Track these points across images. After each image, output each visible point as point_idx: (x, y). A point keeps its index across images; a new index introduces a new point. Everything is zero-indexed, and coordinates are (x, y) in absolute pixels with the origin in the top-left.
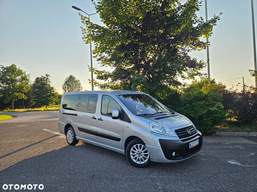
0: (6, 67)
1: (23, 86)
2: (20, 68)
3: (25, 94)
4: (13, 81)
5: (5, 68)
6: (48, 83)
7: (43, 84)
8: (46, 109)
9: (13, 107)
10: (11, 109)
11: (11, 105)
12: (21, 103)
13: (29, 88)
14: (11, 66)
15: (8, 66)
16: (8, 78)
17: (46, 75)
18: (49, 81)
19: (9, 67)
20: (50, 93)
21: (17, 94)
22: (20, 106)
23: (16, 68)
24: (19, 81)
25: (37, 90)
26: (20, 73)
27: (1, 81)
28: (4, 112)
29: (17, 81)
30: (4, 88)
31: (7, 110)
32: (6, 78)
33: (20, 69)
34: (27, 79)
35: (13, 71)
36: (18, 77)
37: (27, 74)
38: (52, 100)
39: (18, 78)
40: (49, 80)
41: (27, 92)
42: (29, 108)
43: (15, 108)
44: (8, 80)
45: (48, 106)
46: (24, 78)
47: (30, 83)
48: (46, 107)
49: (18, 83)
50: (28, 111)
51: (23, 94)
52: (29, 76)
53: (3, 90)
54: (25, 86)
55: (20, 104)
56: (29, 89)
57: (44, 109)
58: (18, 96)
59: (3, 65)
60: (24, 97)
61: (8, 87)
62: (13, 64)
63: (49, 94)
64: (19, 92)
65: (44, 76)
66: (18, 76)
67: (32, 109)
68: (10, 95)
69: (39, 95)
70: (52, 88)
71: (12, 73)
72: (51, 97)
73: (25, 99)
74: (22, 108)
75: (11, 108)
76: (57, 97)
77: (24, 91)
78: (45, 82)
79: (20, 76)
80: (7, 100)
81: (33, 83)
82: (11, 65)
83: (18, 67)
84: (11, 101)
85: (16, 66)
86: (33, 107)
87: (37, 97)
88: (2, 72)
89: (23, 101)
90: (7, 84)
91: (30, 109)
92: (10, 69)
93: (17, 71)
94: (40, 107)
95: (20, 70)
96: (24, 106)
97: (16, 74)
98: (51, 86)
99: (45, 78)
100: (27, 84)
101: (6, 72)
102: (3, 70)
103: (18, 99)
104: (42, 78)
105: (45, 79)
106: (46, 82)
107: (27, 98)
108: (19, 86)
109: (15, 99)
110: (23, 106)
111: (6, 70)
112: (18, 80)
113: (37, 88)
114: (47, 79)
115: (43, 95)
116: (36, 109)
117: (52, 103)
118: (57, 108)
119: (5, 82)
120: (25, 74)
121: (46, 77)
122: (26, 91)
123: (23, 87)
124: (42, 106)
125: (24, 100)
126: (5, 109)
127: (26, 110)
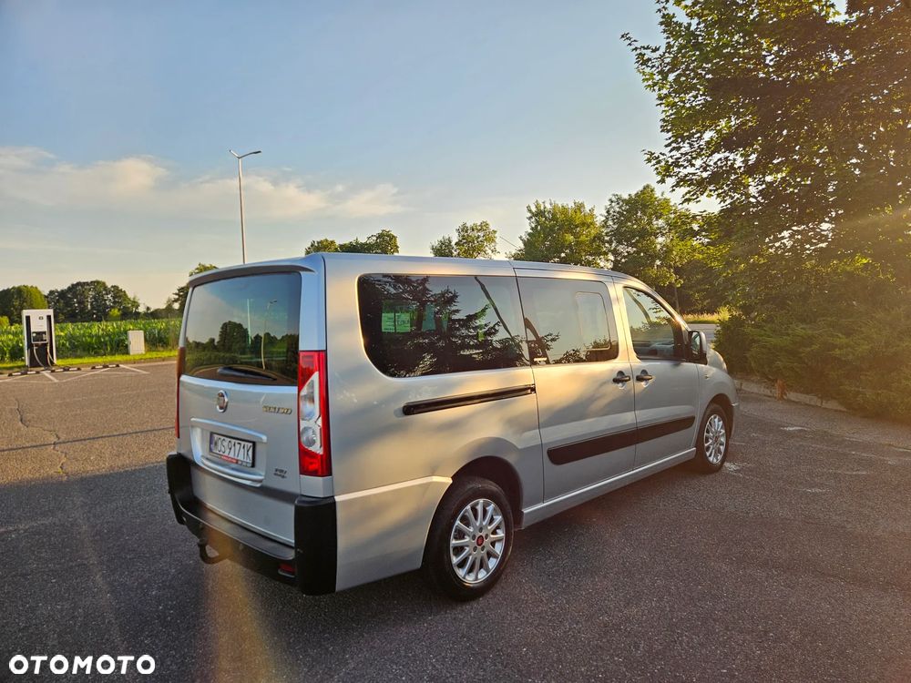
0: (626, 198)
2: (663, 194)
3: (678, 271)
4: (646, 234)
5: (624, 201)
14: (641, 191)
15: (633, 193)
16: (635, 226)
19: (636, 195)
23: (653, 197)
24: (659, 232)
29: (657, 234)
30: (625, 256)
32: (630, 227)
33: (664, 197)
35: (644, 205)
36: (656, 222)
39: (657, 225)
41: (682, 266)
44: (635, 233)
49: (660, 239)
51: (672, 270)
54: (675, 247)
58: (658, 278)
60: (673, 280)
61: (634, 252)
62: (648, 186)
66: (657, 217)
71: (642, 213)
73: (679, 286)
79: (660, 219)
82: (641, 188)
83: (656, 196)
85: (651, 190)
88: (618, 212)
89: (675, 293)
90: (633, 245)
92: (637, 201)
93: (655, 206)
95: (665, 199)
96: (678, 306)
97: (652, 214)
102: (620, 208)
107: (682, 282)
108: (661, 249)
111: (626, 207)
122: (677, 261)
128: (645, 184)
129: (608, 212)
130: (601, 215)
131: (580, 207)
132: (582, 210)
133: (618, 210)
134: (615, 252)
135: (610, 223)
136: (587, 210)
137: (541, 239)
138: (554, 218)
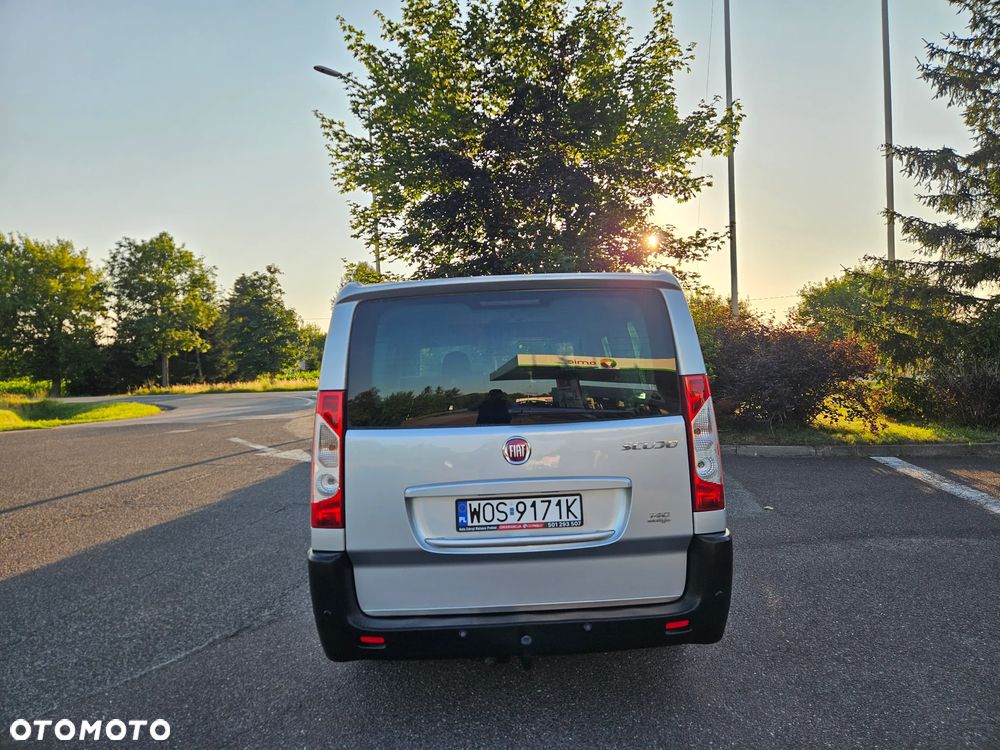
0: (139, 243)
1: (196, 305)
3: (203, 334)
4: (165, 290)
5: (136, 247)
6: (276, 296)
7: (261, 301)
8: (270, 387)
9: (166, 375)
10: (161, 385)
11: (161, 374)
12: (190, 363)
13: (214, 315)
14: (157, 239)
15: (148, 240)
16: (149, 280)
17: (269, 269)
18: (279, 287)
19: (152, 242)
20: (283, 331)
21: (177, 335)
22: (190, 373)
23: (172, 248)
24: (183, 289)
25: (241, 320)
26: (185, 261)
27: (127, 291)
28: (139, 394)
29: (177, 291)
30: (135, 315)
31: (149, 387)
32: (141, 279)
33: (186, 249)
34: (207, 285)
35: (163, 256)
36: (178, 277)
37: (207, 264)
38: (290, 355)
39: (180, 281)
40: (278, 285)
41: (210, 329)
42: (216, 383)
43: (173, 382)
44: (149, 287)
45: (278, 376)
46: (199, 279)
47: (217, 297)
48: (271, 378)
49: (181, 297)
50: (211, 392)
51: (198, 333)
52: (215, 272)
53: (132, 321)
54: (201, 309)
55: (189, 368)
56: (214, 318)
57: (265, 387)
58: (180, 342)
59: (132, 238)
60: (199, 346)
61: (148, 311)
62: (164, 234)
63: (280, 334)
64: (184, 328)
65: (263, 272)
66: (179, 272)
67: (228, 386)
68: (155, 339)
69: (245, 339)
70: (290, 313)
71: (159, 265)
72: (285, 345)
73: (205, 351)
74: (195, 382)
75: (160, 383)
76: (304, 343)
77: (198, 323)
78: (266, 291)
79: (183, 275)
80: (146, 355)
81: (228, 297)
82: (157, 235)
83: (178, 245)
84: (160, 358)
85: (171, 240)
86: (231, 379)
87: (239, 344)
88: (129, 260)
89: (198, 359)
90: (144, 301)
91: (220, 386)
92: (152, 249)
93: (176, 258)
94: (253, 378)
95: (186, 252)
96: (201, 374)
97: (173, 268)
98: (287, 308)
99: (265, 278)
100: (207, 300)
101: (140, 260)
102: (132, 254)
103: (180, 352)
104: (256, 278)
105: (267, 283)
106: (270, 292)
107: (209, 347)
108: (184, 308)
109: (171, 350)
110: (197, 375)
111: (139, 255)
112: (179, 287)
113: (242, 315)
114: (273, 281)
115: (259, 338)
116: (239, 385)
117: (290, 364)
118: (306, 384)
119: (138, 295)
120: (200, 266)
121: (268, 275)
122: (205, 324)
123: (197, 311)
124: (259, 376)
125: (201, 353)
126: (140, 384)
127: (206, 387)
128: (161, 231)
129: (114, 258)
130: (103, 260)
131: (65, 247)
132: (69, 250)
133: (127, 255)
134: (120, 308)
135: (117, 271)
136: (77, 251)
137: (10, 282)
138: (24, 255)
